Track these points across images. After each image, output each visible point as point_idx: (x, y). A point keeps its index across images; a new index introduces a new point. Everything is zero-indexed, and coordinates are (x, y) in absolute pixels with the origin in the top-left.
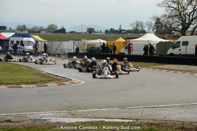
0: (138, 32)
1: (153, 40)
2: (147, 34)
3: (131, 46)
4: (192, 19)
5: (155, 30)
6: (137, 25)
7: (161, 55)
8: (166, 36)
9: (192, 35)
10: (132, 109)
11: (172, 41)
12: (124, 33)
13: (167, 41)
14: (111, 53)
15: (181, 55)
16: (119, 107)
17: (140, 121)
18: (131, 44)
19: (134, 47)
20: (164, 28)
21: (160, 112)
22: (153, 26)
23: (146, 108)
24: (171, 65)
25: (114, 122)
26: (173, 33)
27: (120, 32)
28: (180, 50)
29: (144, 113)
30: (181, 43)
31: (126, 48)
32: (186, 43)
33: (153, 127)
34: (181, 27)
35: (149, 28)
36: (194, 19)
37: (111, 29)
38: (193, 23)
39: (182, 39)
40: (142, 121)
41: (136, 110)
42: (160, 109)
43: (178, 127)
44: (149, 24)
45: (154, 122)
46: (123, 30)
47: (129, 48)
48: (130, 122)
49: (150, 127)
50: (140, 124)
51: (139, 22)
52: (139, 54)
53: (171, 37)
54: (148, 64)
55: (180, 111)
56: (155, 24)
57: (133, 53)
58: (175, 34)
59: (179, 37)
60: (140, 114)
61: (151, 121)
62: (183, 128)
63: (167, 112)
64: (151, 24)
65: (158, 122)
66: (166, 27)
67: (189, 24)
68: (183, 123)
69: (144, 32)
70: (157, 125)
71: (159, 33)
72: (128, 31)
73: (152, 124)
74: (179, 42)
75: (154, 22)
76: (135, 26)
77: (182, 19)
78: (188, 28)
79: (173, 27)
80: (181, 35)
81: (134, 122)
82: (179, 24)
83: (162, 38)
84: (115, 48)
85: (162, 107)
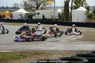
0: (16, 8)
1: (23, 12)
2: (20, 9)
3: (12, 15)
4: (41, 2)
5: (24, 7)
6: (15, 5)
7: (27, 19)
8: (29, 10)
9: (41, 10)
10: (13, 45)
11: (32, 12)
12: (9, 9)
13: (30, 12)
14: (2, 18)
15: (36, 19)
16: (6, 45)
17: (16, 51)
18: (12, 14)
19: (14, 16)
20: (28, 6)
21: (26, 47)
22: (23, 5)
23: (19, 44)
24: (32, 24)
25: (3, 52)
26: (33, 9)
27: (7, 8)
28: (36, 17)
29: (18, 47)
30: (36, 14)
31: (10, 16)
32: (38, 14)
33: (22, 53)
34: (36, 6)
35: (21, 6)
36: (42, 2)
37: (2, 7)
38: (42, 4)
39: (37, 12)
40: (17, 51)
41: (14, 46)
42: (26, 45)
43: (34, 53)
44: (21, 4)
45: (23, 51)
46: (8, 7)
47: (11, 16)
48: (11, 52)
49: (21, 54)
50: (16, 53)
51: (16, 3)
52: (17, 19)
53: (32, 11)
54: (21, 24)
55: (35, 46)
56: (24, 4)
57: (13, 18)
58: (34, 9)
59: (35, 11)
60: (17, 47)
61: (22, 51)
62: (36, 53)
63: (29, 46)
64: (22, 4)
65: (25, 51)
66: (29, 6)
67: (40, 4)
68: (37, 51)
69: (19, 8)
70: (24, 52)
71: (26, 9)
72: (11, 8)
73: (22, 52)
74: (35, 13)
75: (23, 3)
76: (14, 5)
77: (37, 2)
78: (39, 6)
79: (32, 6)
80: (36, 9)
81: (13, 52)
82: (35, 4)
83: (27, 11)
84: (4, 16)
85: (27, 44)
